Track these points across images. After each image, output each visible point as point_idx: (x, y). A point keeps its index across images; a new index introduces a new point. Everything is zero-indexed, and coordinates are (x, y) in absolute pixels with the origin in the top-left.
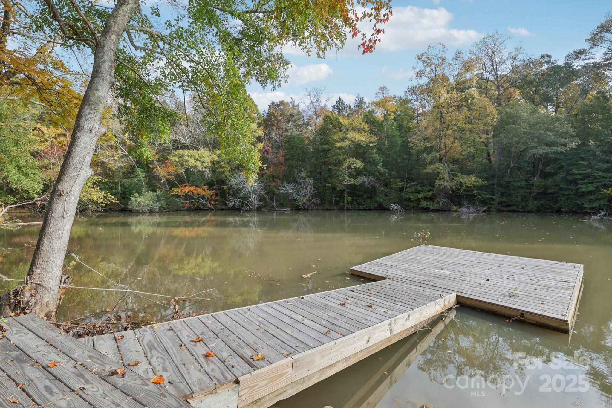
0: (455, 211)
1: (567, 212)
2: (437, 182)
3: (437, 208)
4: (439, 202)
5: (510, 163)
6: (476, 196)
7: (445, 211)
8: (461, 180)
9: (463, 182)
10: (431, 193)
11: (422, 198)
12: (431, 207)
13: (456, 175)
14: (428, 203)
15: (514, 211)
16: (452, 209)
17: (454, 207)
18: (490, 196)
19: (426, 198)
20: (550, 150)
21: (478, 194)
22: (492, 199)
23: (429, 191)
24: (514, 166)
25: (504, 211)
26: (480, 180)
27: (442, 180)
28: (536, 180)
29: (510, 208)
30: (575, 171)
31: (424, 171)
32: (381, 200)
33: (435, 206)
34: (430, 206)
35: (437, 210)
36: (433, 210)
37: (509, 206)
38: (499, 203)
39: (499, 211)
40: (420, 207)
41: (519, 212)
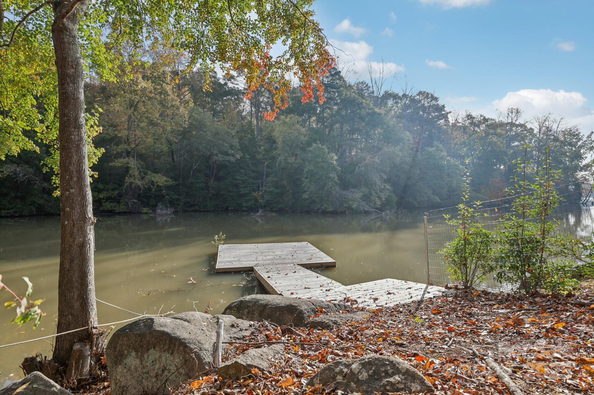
0: (146, 213)
1: (232, 211)
2: (127, 180)
3: (125, 210)
4: (127, 203)
5: (192, 165)
6: (165, 196)
7: (134, 213)
8: (153, 179)
9: (155, 181)
10: (116, 192)
11: (103, 199)
12: (117, 209)
13: (146, 174)
14: (113, 204)
15: (196, 211)
16: (142, 211)
17: (144, 209)
18: (178, 197)
19: (108, 199)
20: (227, 158)
21: (167, 195)
22: (178, 199)
23: (113, 190)
24: (196, 169)
25: (188, 211)
26: (170, 180)
27: (133, 178)
28: (212, 182)
29: (193, 208)
30: (238, 177)
31: (111, 164)
32: (42, 202)
33: (122, 208)
34: (115, 209)
35: (124, 212)
36: (119, 214)
37: (192, 206)
38: (185, 204)
39: (185, 211)
40: (101, 209)
41: (200, 211)
